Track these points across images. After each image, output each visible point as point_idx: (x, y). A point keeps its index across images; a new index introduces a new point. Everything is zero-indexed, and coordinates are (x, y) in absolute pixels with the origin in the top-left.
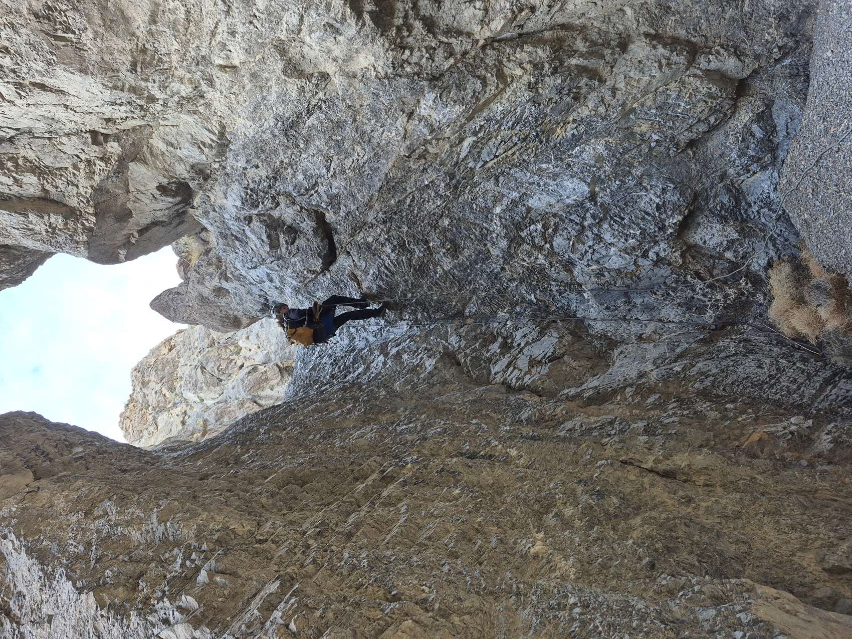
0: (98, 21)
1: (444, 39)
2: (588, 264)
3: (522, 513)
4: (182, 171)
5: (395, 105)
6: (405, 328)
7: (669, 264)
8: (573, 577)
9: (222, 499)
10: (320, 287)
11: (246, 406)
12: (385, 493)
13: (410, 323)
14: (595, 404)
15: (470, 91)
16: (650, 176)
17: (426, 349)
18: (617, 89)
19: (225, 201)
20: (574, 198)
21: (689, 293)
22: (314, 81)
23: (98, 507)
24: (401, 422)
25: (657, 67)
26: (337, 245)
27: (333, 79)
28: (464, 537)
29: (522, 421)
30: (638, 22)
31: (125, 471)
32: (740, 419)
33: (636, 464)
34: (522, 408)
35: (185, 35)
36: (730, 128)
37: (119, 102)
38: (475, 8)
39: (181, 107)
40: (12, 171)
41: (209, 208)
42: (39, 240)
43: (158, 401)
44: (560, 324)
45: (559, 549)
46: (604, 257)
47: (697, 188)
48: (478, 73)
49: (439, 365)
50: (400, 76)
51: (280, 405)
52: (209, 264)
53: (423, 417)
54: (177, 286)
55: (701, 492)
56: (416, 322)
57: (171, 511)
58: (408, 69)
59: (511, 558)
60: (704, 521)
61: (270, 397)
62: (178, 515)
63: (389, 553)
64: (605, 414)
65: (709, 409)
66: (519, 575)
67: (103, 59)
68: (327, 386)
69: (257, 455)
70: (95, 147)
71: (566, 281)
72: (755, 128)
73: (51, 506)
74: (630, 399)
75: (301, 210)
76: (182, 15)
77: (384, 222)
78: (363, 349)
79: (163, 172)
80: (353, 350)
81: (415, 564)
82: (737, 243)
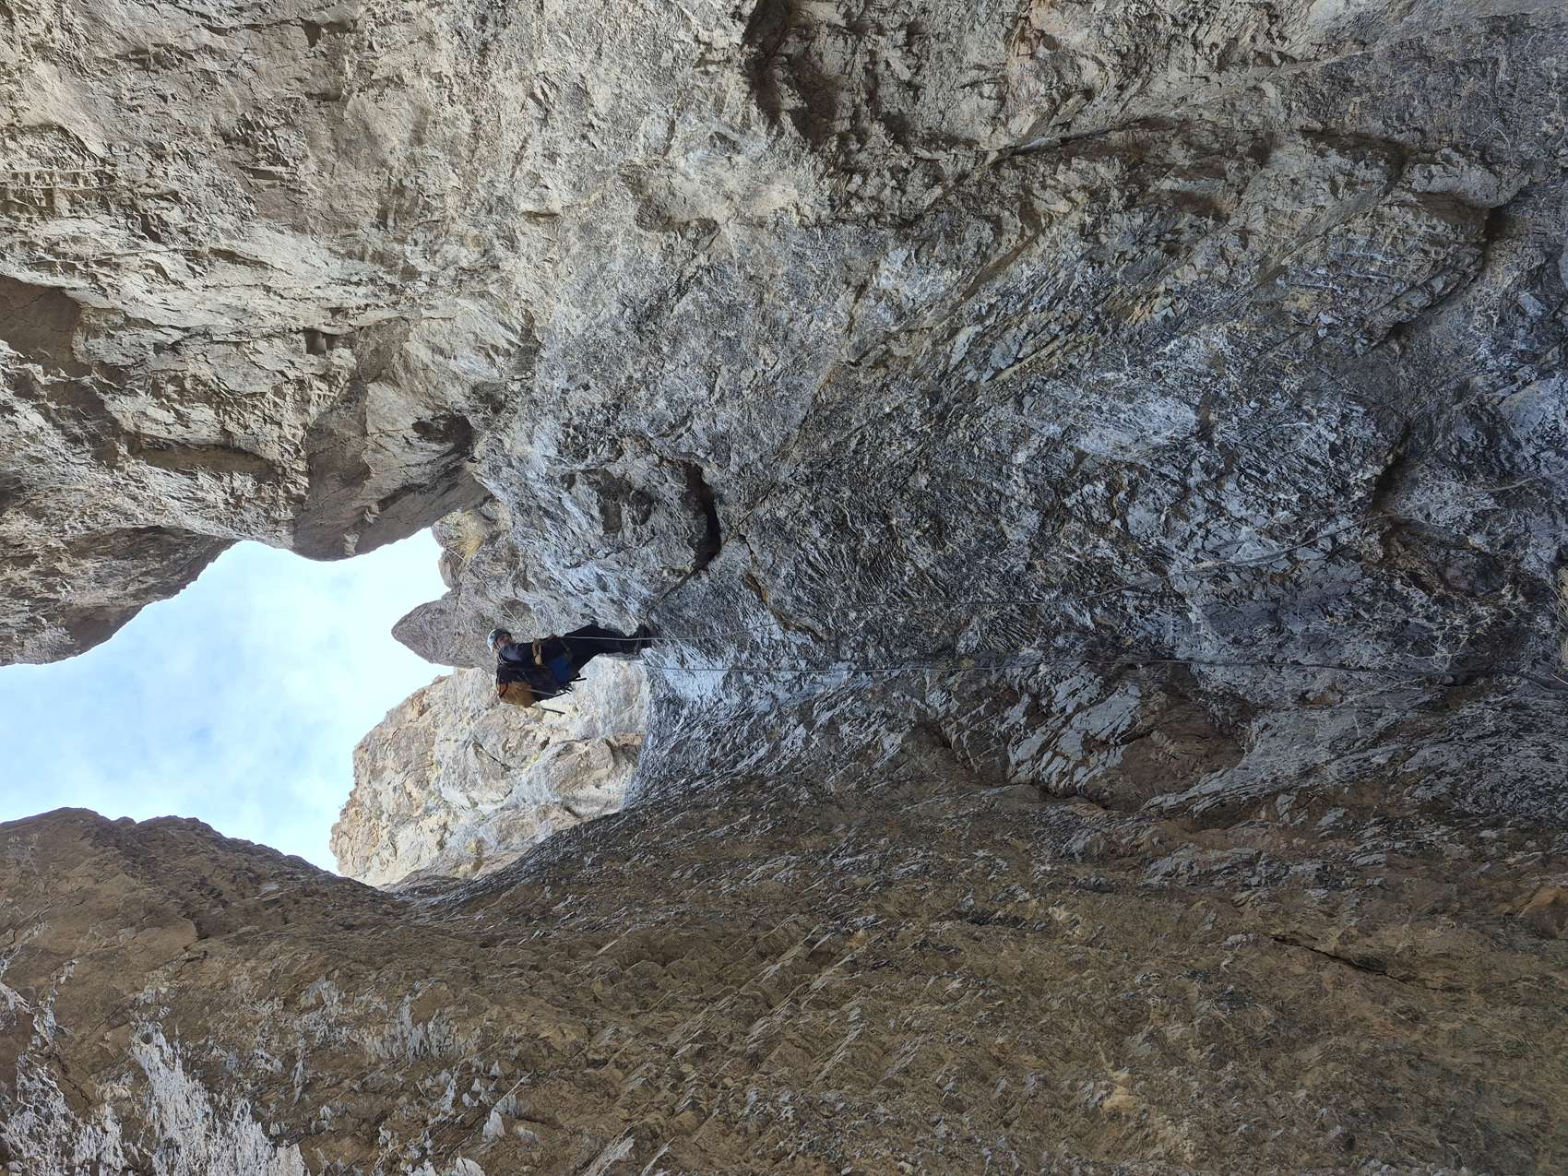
0: (326, 142)
1: (925, 154)
2: (1196, 558)
3: (1083, 1030)
4: (456, 396)
5: (834, 272)
6: (845, 676)
7: (1359, 558)
8: (1190, 1157)
9: (523, 982)
10: (689, 600)
11: (552, 815)
12: (818, 983)
13: (854, 667)
14: (1216, 826)
15: (971, 245)
16: (1317, 392)
17: (884, 714)
18: (1250, 232)
19: (529, 449)
20: (1168, 434)
21: (1399, 614)
22: (691, 235)
23: (308, 991)
24: (840, 850)
25: (1328, 190)
26: (723, 524)
27: (724, 230)
28: (972, 1072)
29: (1073, 855)
30: (1290, 109)
31: (350, 927)
32: (1511, 860)
33: (1306, 943)
34: (1072, 830)
35: (470, 162)
36: (1475, 299)
37: (355, 279)
38: (981, 95)
39: (459, 287)
40: (174, 400)
41: (501, 462)
42: (212, 519)
43: (398, 805)
44: (1143, 671)
45: (1159, 1103)
46: (1227, 544)
47: (1410, 413)
48: (987, 212)
49: (910, 745)
50: (844, 221)
51: (617, 814)
52: (496, 559)
53: (882, 842)
54: (439, 598)
55: (1438, 1003)
56: (866, 666)
57: (436, 1001)
58: (858, 209)
59: (1065, 1117)
60: (1449, 1059)
61: (594, 801)
62: (447, 1010)
63: (831, 1096)
64: (1235, 845)
65: (1446, 838)
66: (1083, 1151)
67: (331, 206)
68: (702, 781)
69: (580, 904)
70: (312, 358)
71: (1152, 590)
72: (1525, 297)
73: (227, 987)
74: (1286, 818)
75: (661, 462)
76: (465, 127)
77: (809, 482)
78: (767, 714)
79: (424, 398)
80: (749, 715)
81: (883, 1120)
82: (1492, 518)
